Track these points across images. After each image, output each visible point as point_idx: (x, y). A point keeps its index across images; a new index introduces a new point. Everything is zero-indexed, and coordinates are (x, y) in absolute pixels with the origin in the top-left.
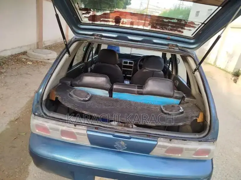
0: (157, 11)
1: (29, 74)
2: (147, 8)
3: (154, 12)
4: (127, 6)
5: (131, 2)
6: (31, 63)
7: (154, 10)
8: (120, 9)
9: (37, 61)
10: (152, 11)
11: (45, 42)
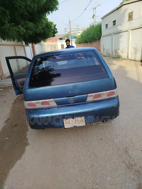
0: (78, 32)
1: (4, 96)
2: (71, 32)
3: (76, 33)
4: (55, 34)
5: (57, 31)
6: (2, 89)
7: (76, 32)
8: (51, 37)
9: (5, 87)
10: (75, 33)
11: (5, 75)
